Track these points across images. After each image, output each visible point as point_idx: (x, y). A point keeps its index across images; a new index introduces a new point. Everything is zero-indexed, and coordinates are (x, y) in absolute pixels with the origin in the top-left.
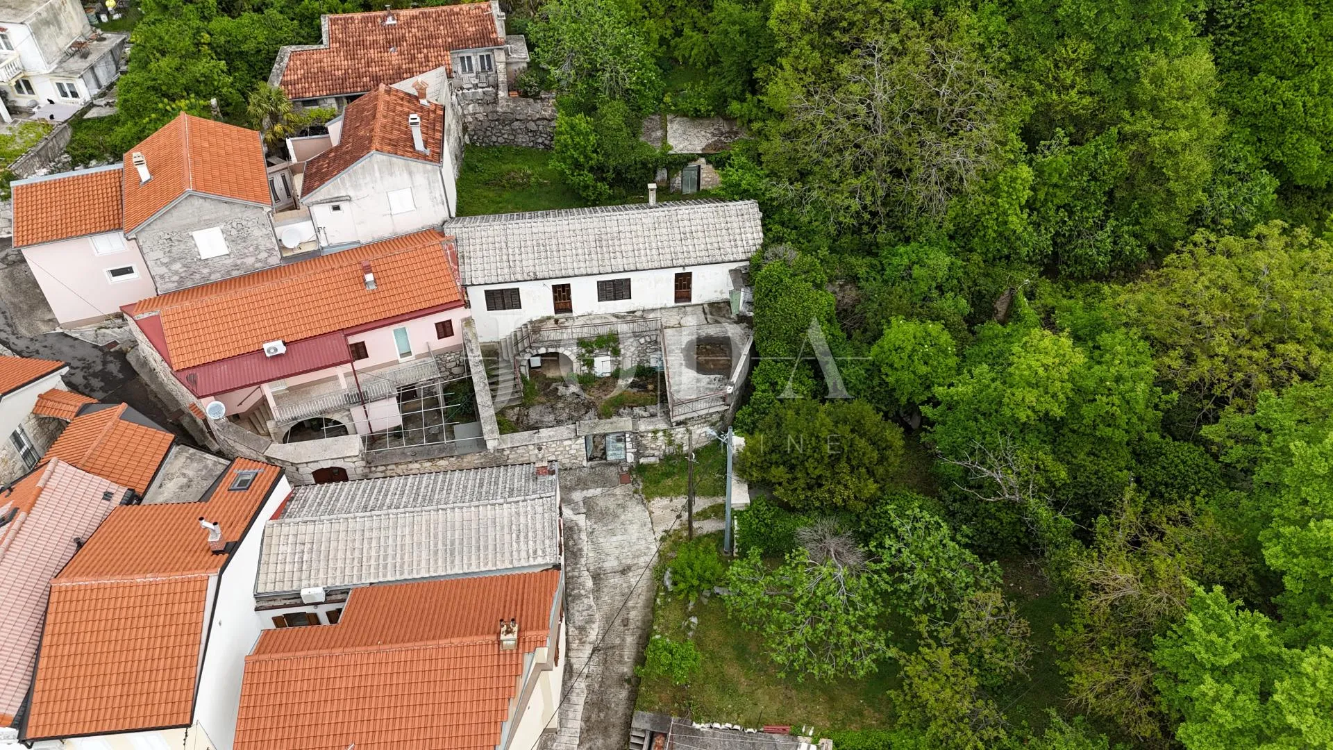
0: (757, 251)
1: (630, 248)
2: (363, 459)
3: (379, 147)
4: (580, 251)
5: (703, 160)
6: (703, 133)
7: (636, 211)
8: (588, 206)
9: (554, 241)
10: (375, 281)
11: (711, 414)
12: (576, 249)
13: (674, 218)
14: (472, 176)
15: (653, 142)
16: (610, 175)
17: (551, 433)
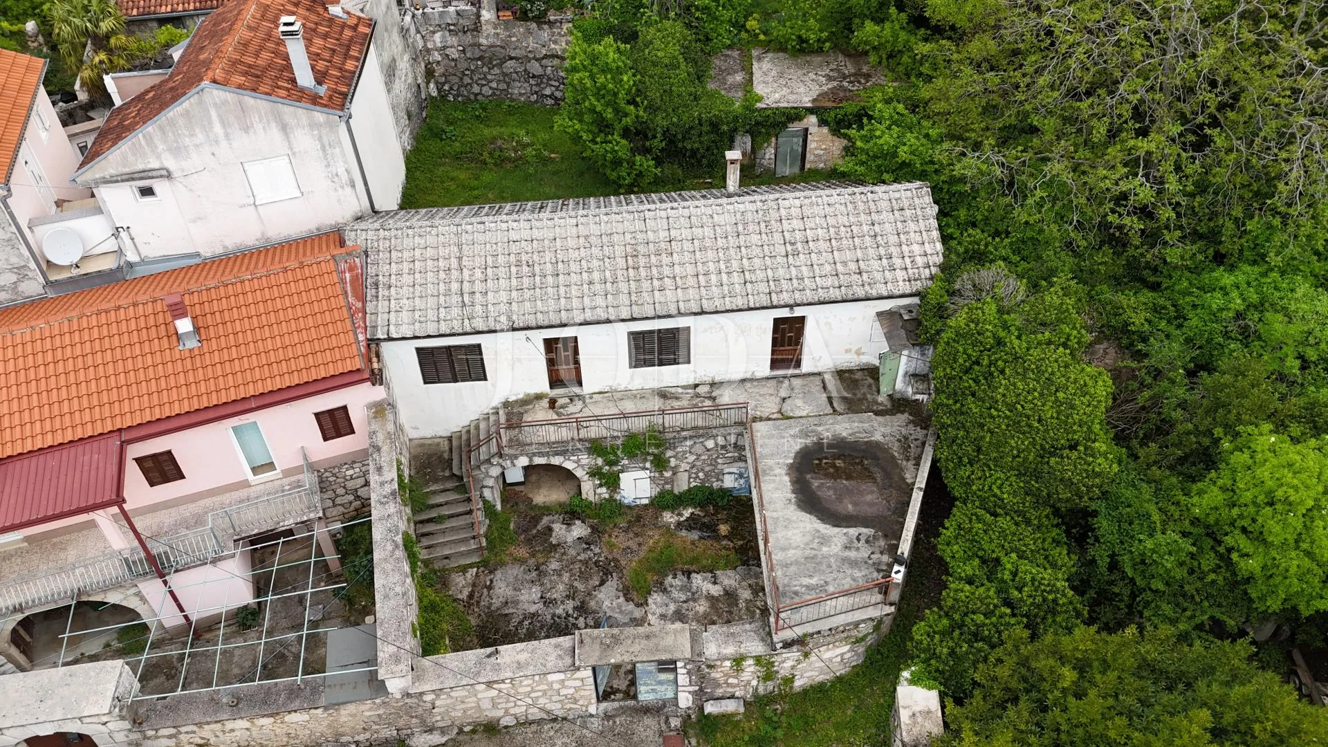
0: (932, 278)
1: (690, 269)
2: (122, 718)
3: (219, 74)
4: (596, 276)
5: (813, 119)
6: (812, 75)
7: (703, 202)
8: (617, 194)
9: (548, 256)
10: (197, 329)
11: (856, 625)
12: (589, 271)
13: (774, 215)
14: (434, 145)
15: (729, 90)
16: (658, 143)
17: (523, 657)
